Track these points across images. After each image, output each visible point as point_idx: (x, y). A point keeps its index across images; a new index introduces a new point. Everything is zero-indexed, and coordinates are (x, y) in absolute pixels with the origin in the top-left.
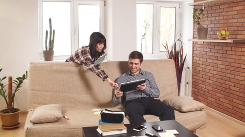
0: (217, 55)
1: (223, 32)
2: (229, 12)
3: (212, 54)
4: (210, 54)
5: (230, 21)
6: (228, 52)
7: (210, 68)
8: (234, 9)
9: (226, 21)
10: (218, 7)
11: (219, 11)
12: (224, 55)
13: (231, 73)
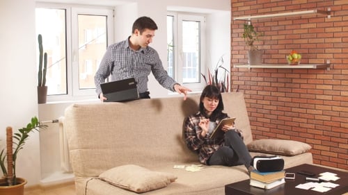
0: (277, 85)
1: (296, 56)
2: (294, 31)
3: (267, 84)
4: (263, 84)
5: (295, 42)
6: (294, 81)
7: (264, 102)
8: (303, 26)
9: (291, 42)
10: (276, 24)
11: (277, 28)
12: (288, 85)
13: (301, 106)
